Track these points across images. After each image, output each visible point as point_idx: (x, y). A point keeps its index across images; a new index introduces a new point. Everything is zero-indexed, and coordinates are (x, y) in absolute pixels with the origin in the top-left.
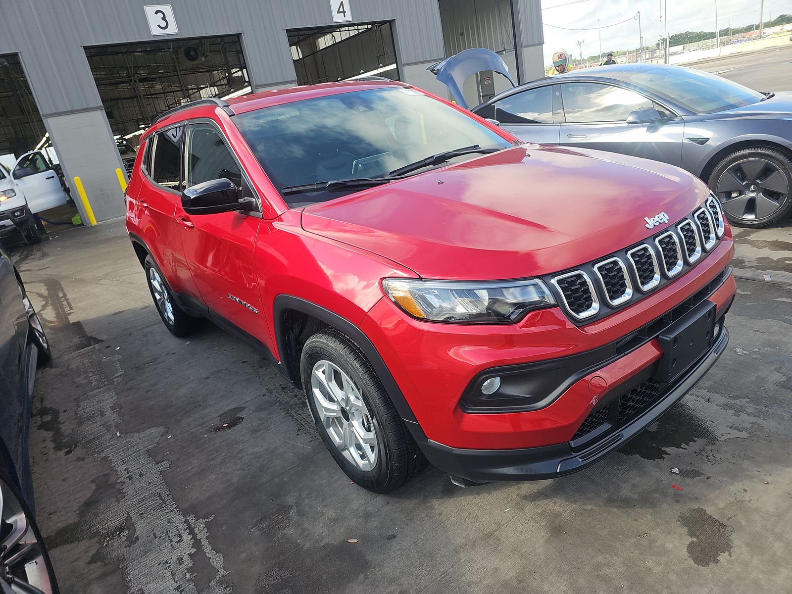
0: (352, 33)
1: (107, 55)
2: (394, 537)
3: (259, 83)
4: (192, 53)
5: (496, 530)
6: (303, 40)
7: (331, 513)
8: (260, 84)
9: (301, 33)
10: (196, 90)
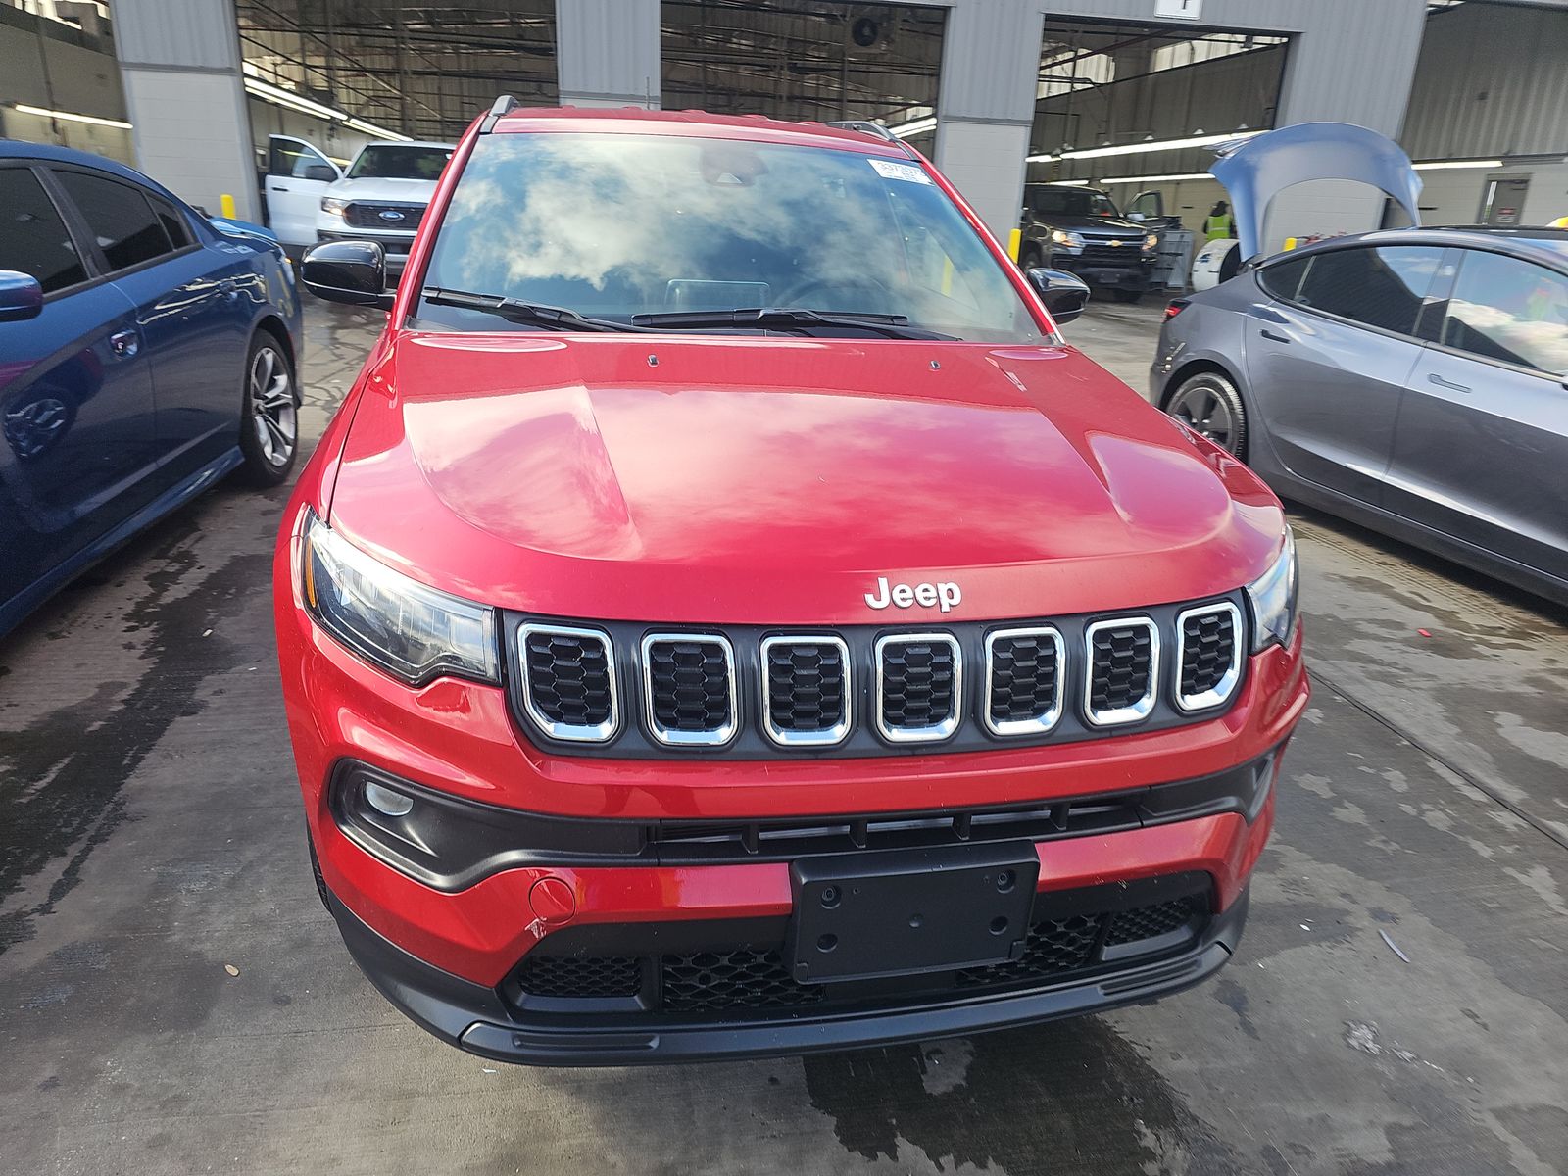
0: (1235, 49)
1: (761, 10)
2: (287, 1001)
3: (952, 112)
4: (867, 32)
5: (427, 1094)
6: (1123, 45)
7: (267, 907)
8: (956, 115)
9: (1128, 30)
10: (899, 107)
